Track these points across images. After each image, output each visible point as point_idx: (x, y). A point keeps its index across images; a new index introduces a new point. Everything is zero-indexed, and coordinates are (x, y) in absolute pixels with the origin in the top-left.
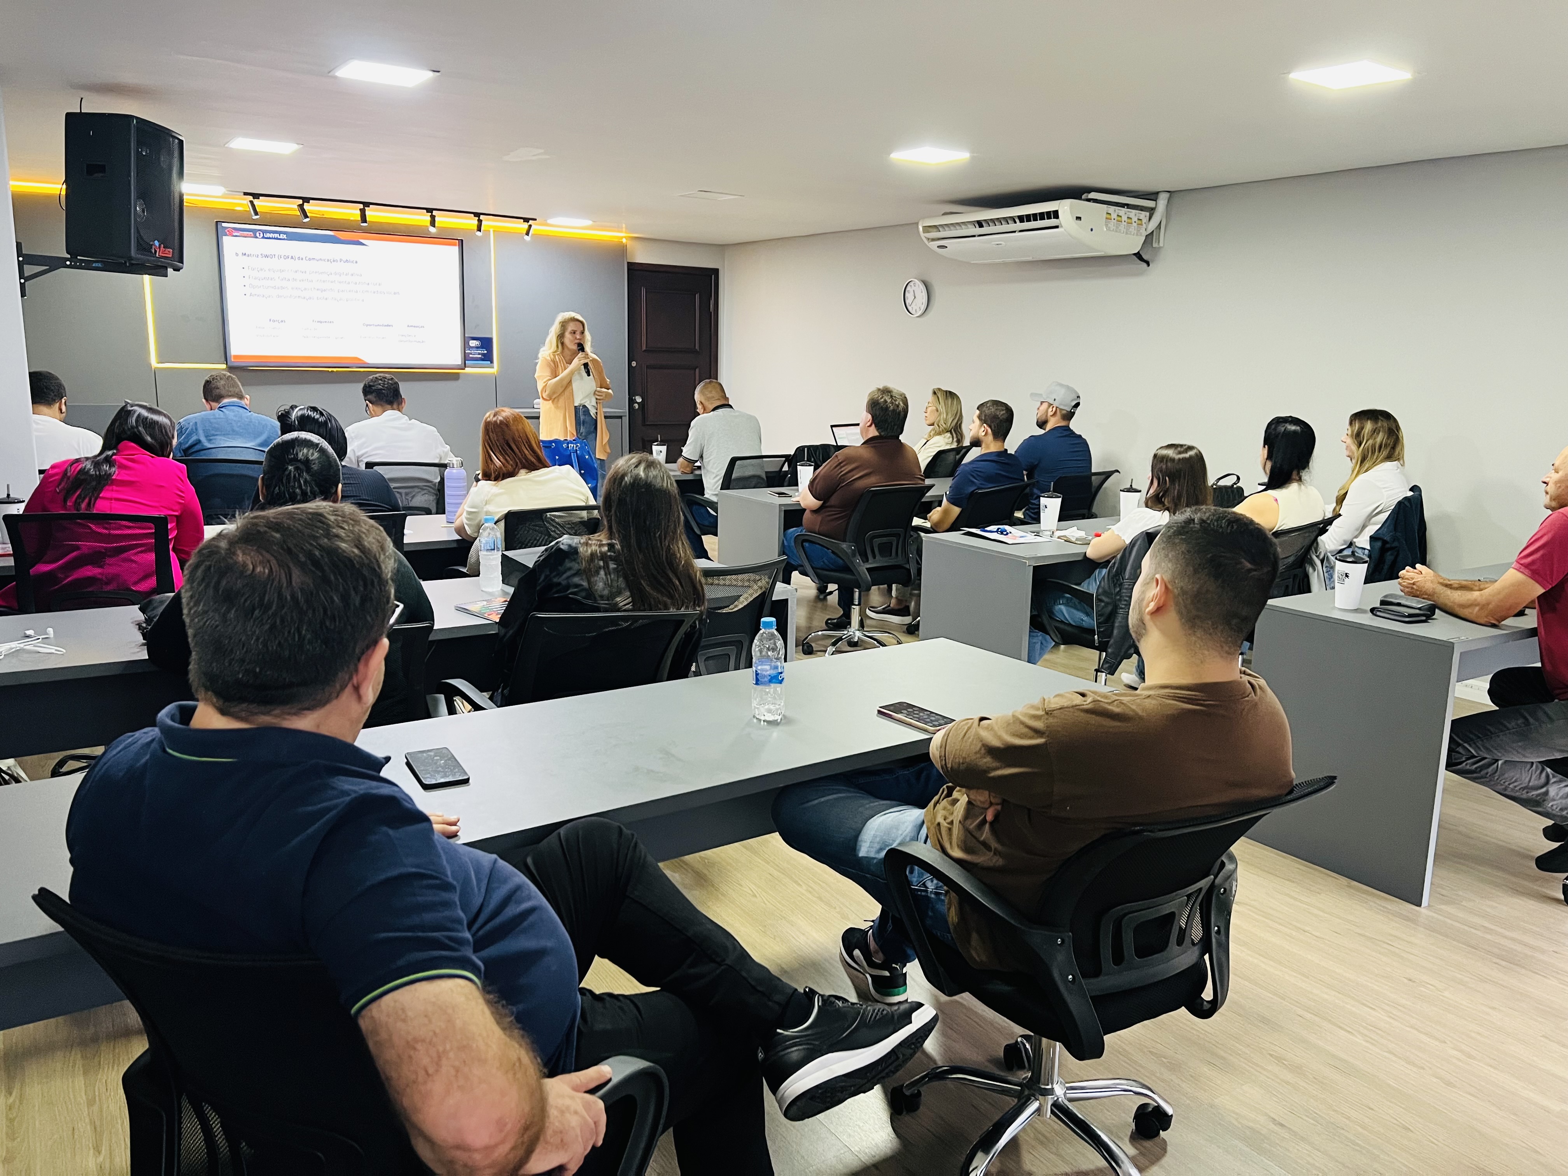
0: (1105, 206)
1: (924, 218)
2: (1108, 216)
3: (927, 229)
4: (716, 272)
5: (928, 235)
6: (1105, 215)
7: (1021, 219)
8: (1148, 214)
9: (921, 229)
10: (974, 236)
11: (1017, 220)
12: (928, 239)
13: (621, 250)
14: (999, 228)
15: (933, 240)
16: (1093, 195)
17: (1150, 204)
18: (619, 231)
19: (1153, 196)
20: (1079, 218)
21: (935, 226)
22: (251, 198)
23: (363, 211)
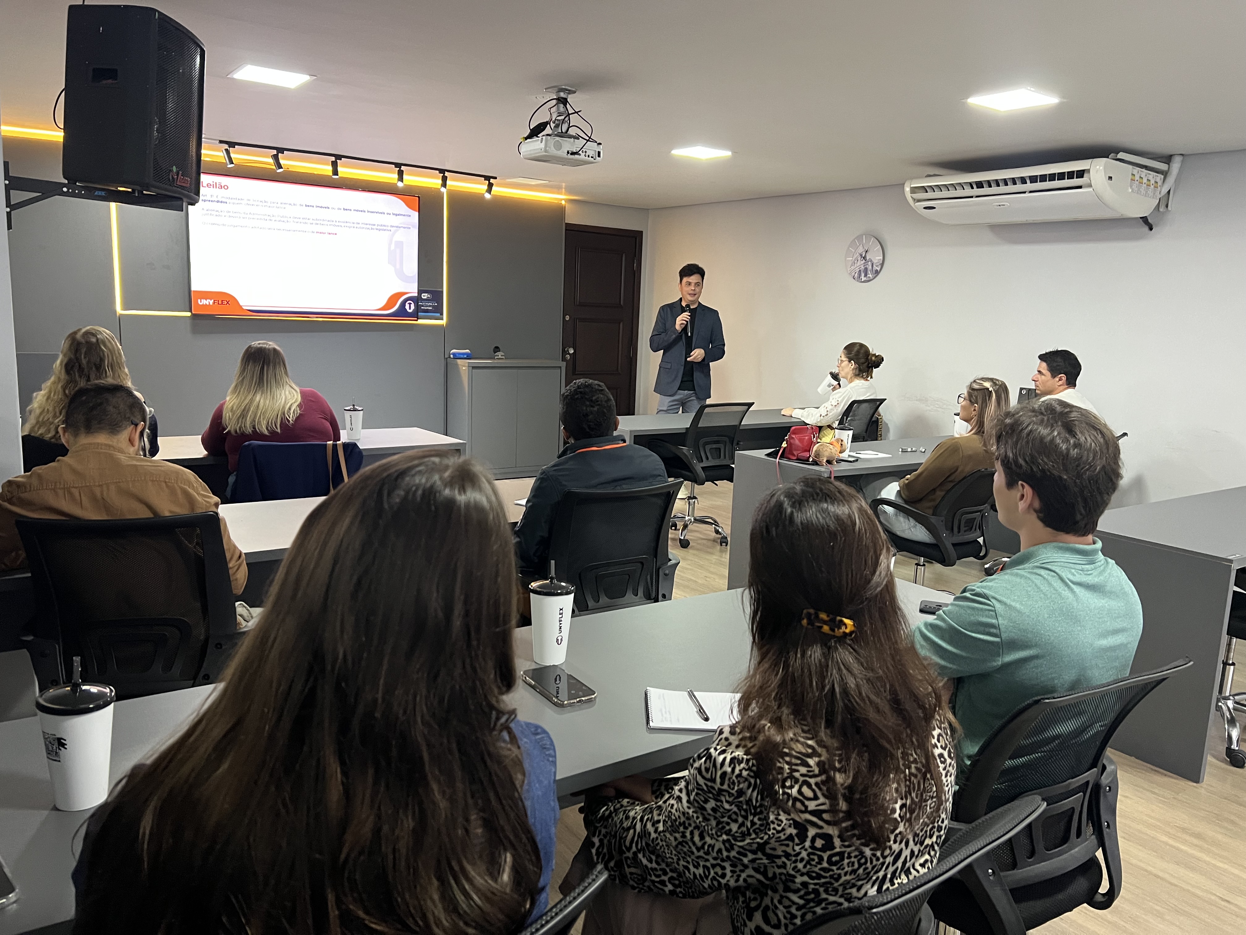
0: (1131, 167)
1: (912, 178)
2: (1133, 178)
3: (914, 190)
5: (915, 196)
6: (1130, 177)
8: (1162, 177)
9: (907, 189)
10: (972, 197)
11: (1028, 181)
12: (914, 200)
13: (559, 212)
14: (1003, 189)
15: (919, 201)
16: (1121, 155)
17: (1163, 166)
18: (559, 193)
19: (1168, 159)
20: (1110, 178)
21: (923, 187)
22: (226, 146)
23: (334, 165)
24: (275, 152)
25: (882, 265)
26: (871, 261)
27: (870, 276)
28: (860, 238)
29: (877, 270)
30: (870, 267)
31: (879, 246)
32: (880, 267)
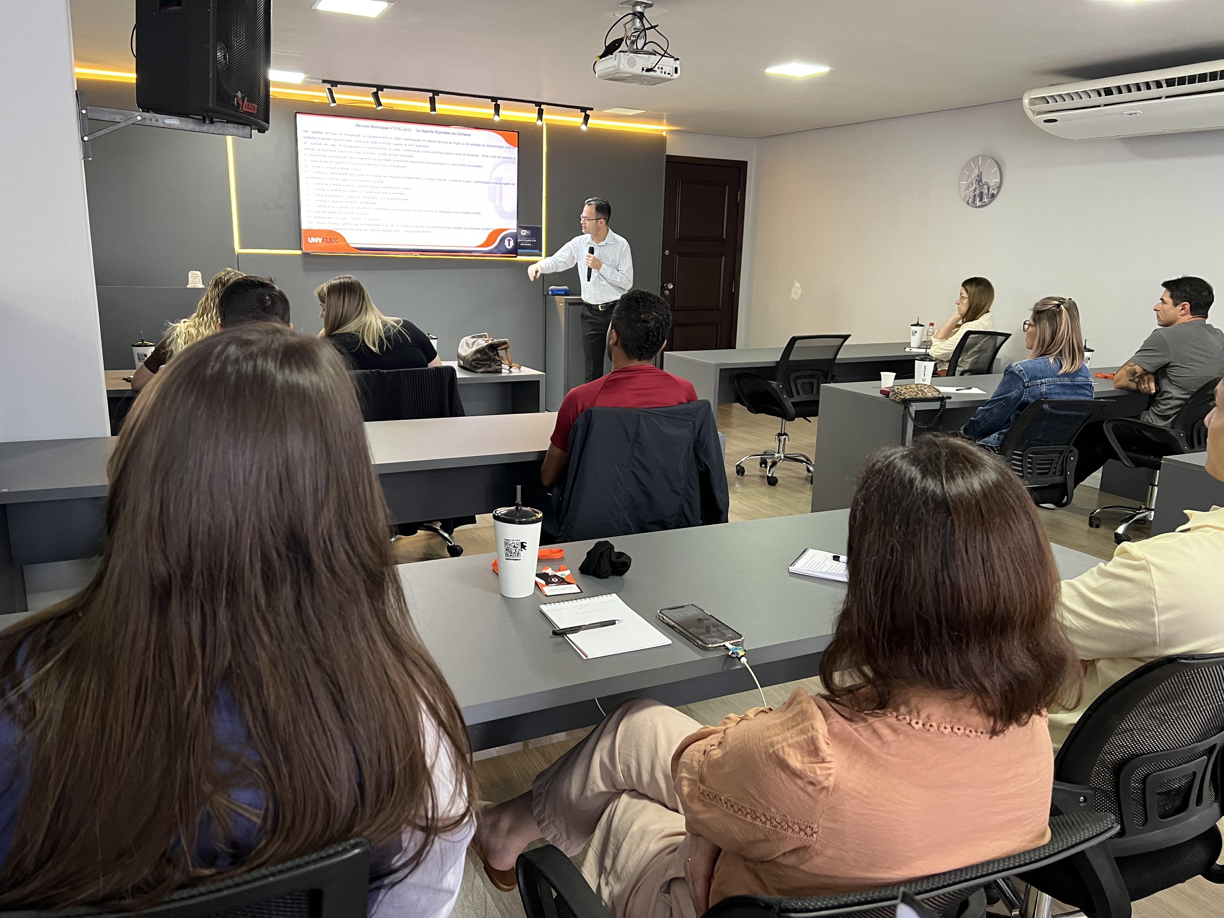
1: (1032, 88)
3: (1033, 102)
4: (745, 163)
5: (1034, 108)
7: (1170, 83)
9: (1026, 101)
10: (1099, 106)
11: (1164, 85)
12: (1034, 112)
13: (660, 142)
14: (1135, 95)
15: (1039, 113)
18: (660, 125)
21: (1043, 98)
22: (329, 86)
23: (432, 101)
24: (375, 90)
25: (999, 188)
26: (987, 183)
27: (986, 200)
28: (975, 159)
29: (993, 194)
30: (986, 191)
31: (996, 168)
32: (996, 190)
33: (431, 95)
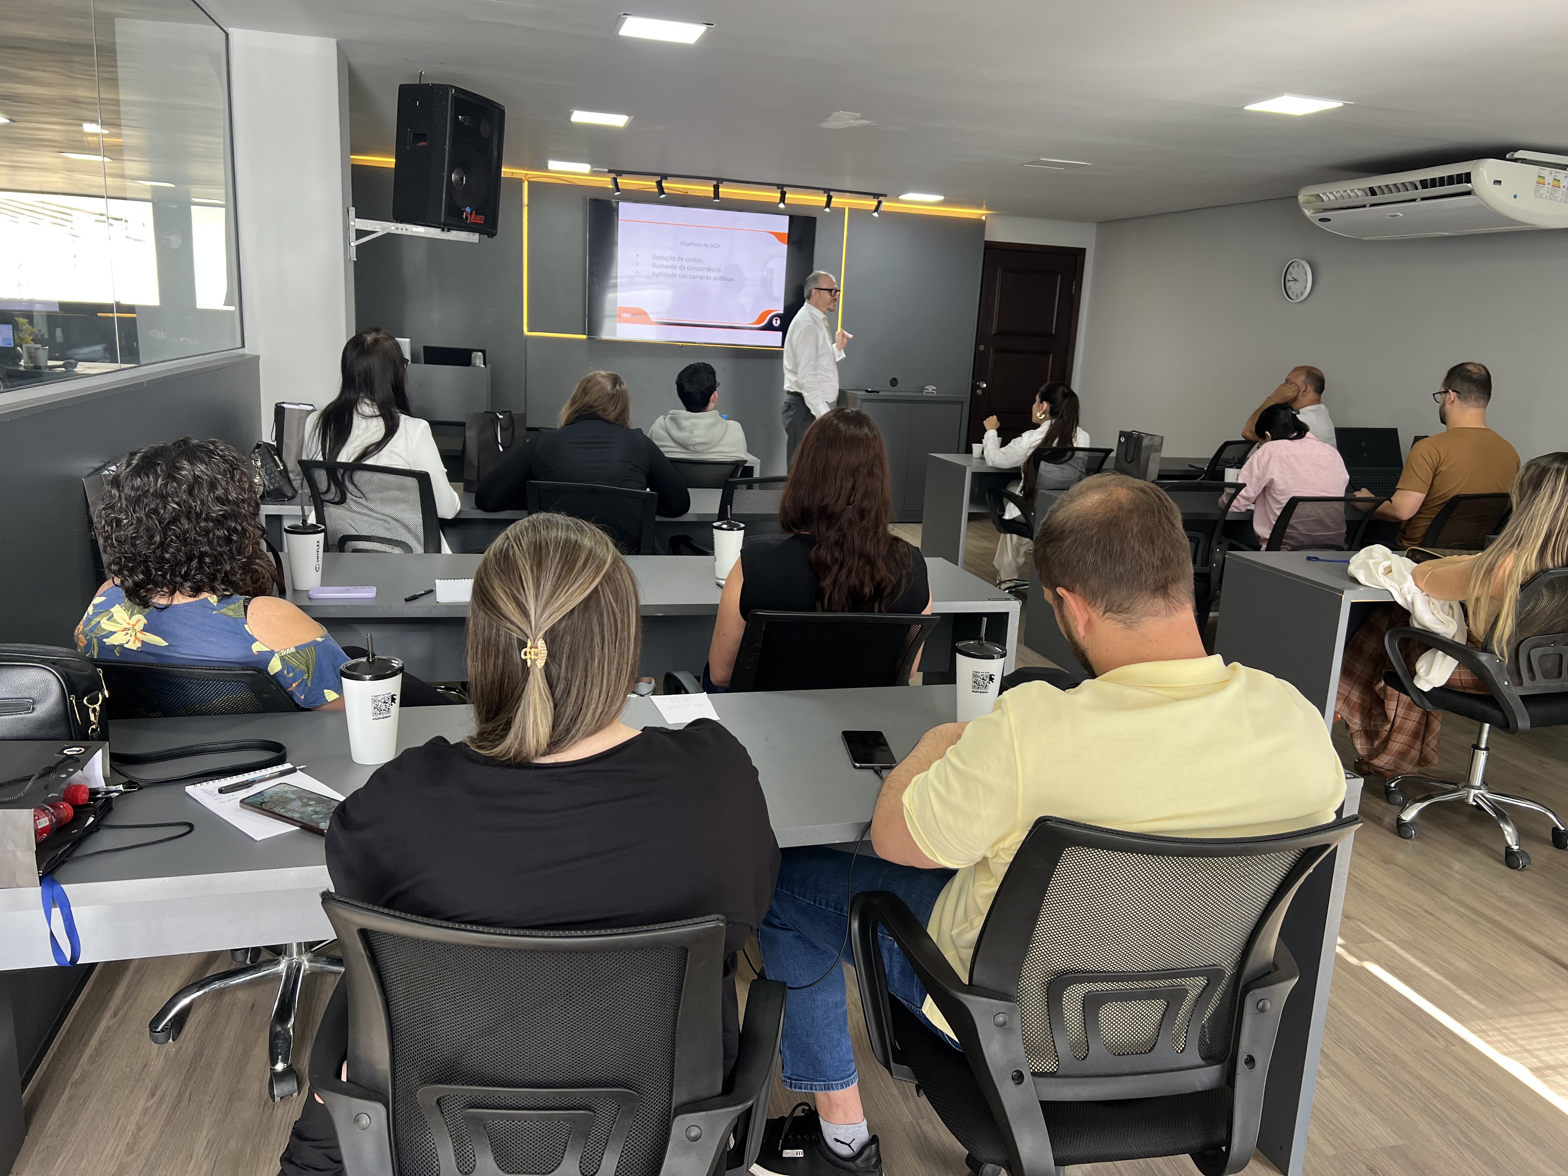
0: (1537, 167)
2: (1541, 180)
3: (1308, 199)
4: (1082, 252)
5: (1309, 206)
6: (1536, 179)
7: (1424, 184)
9: (1301, 198)
10: (1364, 206)
11: (1419, 186)
12: (1310, 210)
13: (979, 228)
14: (1396, 196)
16: (1518, 155)
18: (977, 208)
20: (1500, 182)
21: (1317, 195)
22: (614, 175)
23: (716, 188)
24: (659, 178)
33: (715, 183)
